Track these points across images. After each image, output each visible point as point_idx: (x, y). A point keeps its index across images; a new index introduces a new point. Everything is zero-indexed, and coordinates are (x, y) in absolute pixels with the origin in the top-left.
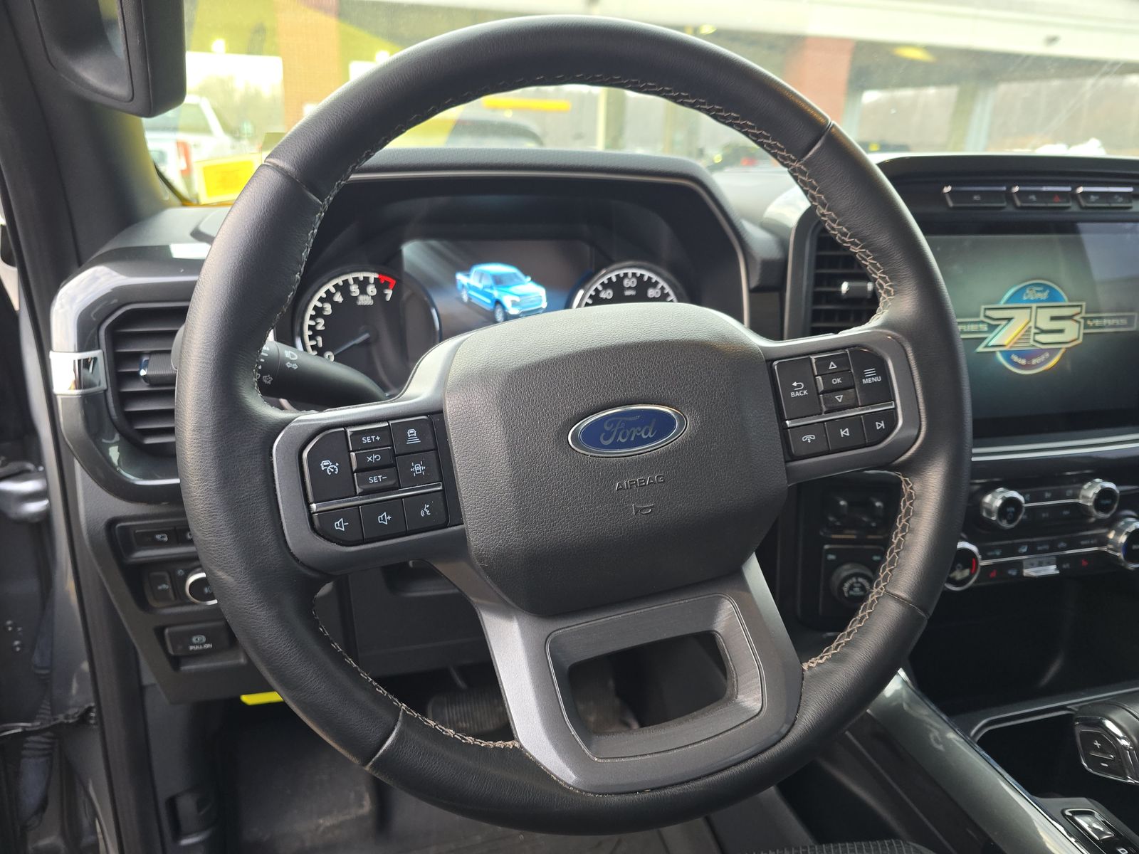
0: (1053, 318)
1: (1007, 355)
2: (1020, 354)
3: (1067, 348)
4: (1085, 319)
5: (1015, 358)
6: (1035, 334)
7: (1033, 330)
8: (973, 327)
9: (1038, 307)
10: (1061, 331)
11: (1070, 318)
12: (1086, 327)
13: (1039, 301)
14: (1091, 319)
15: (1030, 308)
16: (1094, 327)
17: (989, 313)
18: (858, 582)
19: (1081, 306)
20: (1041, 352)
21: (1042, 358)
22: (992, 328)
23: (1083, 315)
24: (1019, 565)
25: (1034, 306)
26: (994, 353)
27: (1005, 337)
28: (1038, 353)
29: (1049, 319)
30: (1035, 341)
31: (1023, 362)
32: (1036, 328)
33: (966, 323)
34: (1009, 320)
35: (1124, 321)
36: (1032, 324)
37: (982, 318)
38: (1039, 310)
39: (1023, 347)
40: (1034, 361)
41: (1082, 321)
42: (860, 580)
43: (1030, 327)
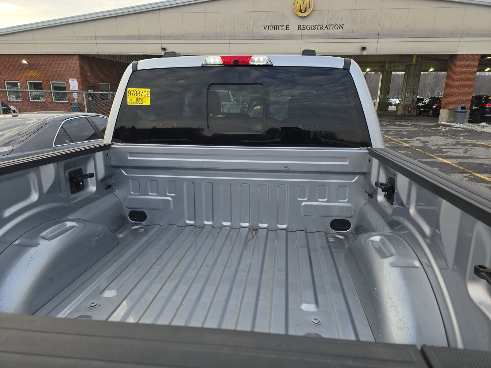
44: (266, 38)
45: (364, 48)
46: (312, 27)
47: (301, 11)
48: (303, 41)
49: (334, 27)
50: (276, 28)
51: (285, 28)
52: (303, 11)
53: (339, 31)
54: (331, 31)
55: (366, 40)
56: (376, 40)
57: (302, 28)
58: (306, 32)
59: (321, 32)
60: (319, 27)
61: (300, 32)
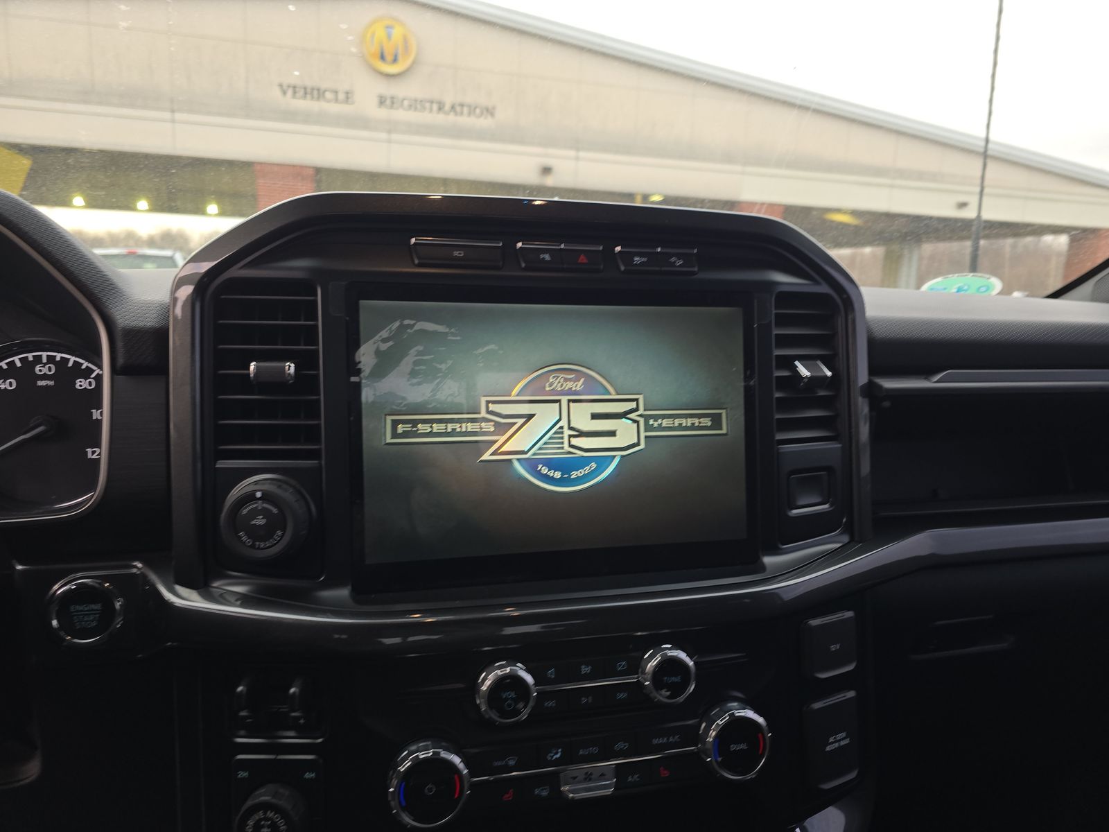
0: (595, 416)
1: (532, 465)
2: (550, 464)
3: (622, 457)
4: (647, 418)
5: (545, 470)
6: (570, 436)
7: (567, 432)
8: (470, 427)
9: (569, 401)
10: (612, 434)
11: (623, 415)
12: (648, 428)
13: (570, 392)
14: (656, 418)
15: (559, 401)
16: (660, 428)
17: (492, 407)
18: (266, 819)
19: (637, 400)
20: (584, 462)
21: (587, 470)
22: (501, 429)
23: (641, 411)
24: (553, 780)
25: (564, 399)
26: (510, 461)
27: (523, 440)
28: (581, 463)
29: (589, 417)
30: (571, 446)
31: (558, 475)
32: (571, 428)
33: (460, 421)
34: (530, 417)
35: (707, 422)
36: (564, 423)
37: (483, 414)
38: (572, 404)
39: (552, 453)
40: (574, 475)
41: (642, 421)
42: (270, 814)
43: (561, 428)
44: (289, 116)
45: (547, 170)
46: (416, 105)
47: (382, 58)
48: (395, 136)
49: (472, 109)
50: (316, 93)
51: (341, 96)
52: (389, 58)
53: (484, 122)
54: (465, 120)
55: (551, 151)
56: (572, 153)
57: (388, 102)
58: (401, 115)
59: (440, 119)
60: (435, 107)
61: (383, 113)
